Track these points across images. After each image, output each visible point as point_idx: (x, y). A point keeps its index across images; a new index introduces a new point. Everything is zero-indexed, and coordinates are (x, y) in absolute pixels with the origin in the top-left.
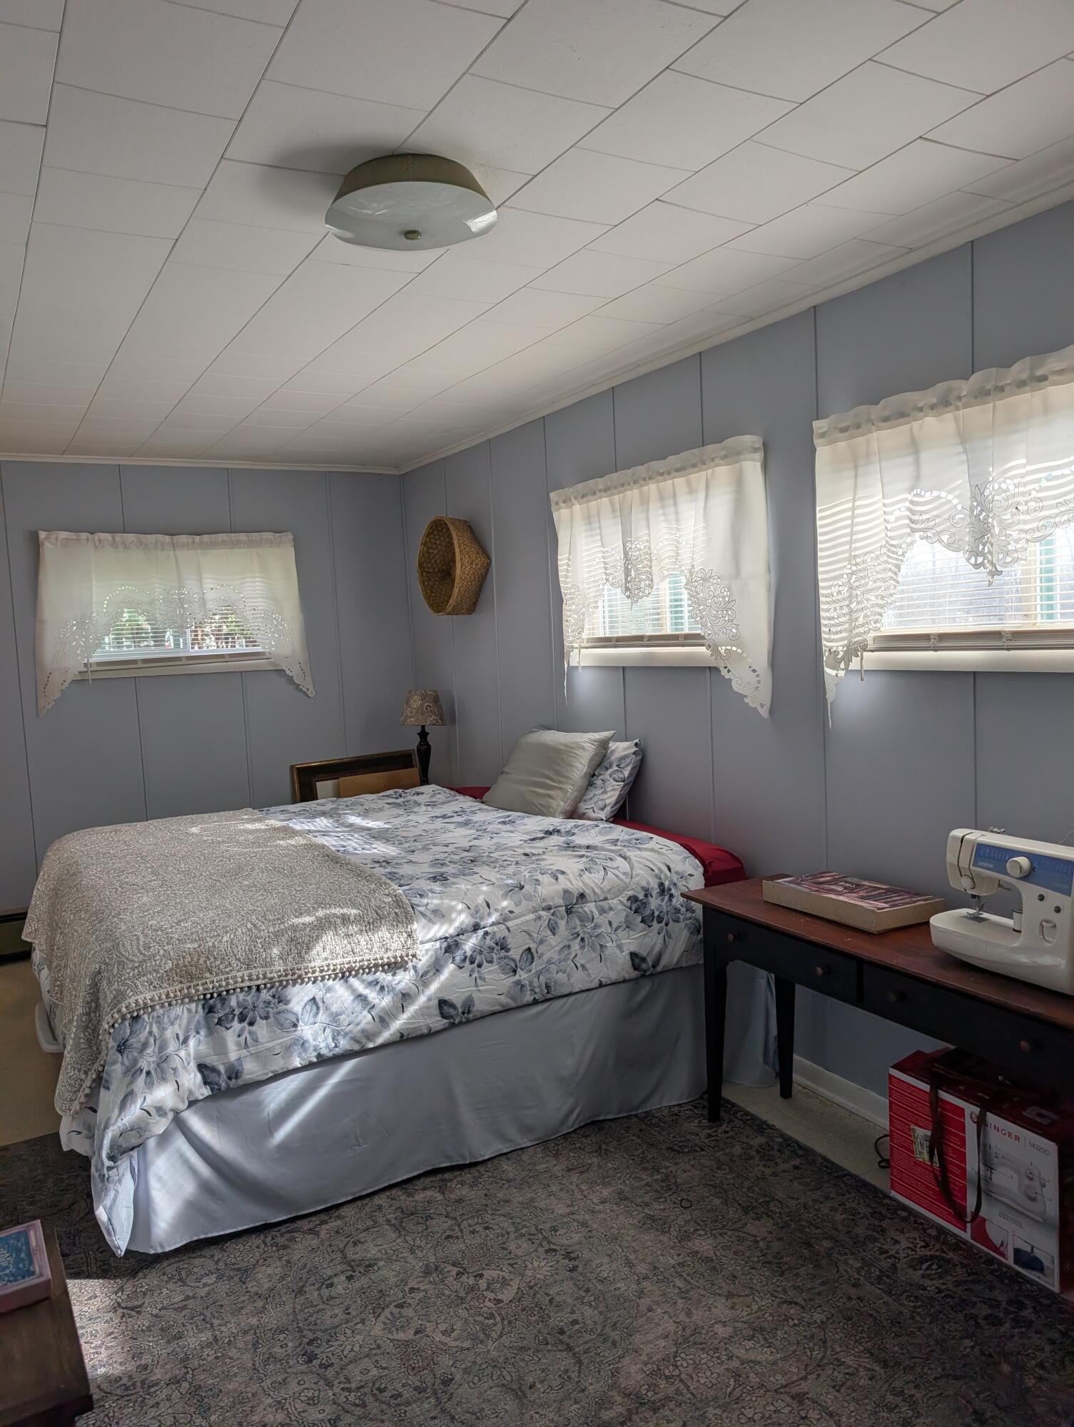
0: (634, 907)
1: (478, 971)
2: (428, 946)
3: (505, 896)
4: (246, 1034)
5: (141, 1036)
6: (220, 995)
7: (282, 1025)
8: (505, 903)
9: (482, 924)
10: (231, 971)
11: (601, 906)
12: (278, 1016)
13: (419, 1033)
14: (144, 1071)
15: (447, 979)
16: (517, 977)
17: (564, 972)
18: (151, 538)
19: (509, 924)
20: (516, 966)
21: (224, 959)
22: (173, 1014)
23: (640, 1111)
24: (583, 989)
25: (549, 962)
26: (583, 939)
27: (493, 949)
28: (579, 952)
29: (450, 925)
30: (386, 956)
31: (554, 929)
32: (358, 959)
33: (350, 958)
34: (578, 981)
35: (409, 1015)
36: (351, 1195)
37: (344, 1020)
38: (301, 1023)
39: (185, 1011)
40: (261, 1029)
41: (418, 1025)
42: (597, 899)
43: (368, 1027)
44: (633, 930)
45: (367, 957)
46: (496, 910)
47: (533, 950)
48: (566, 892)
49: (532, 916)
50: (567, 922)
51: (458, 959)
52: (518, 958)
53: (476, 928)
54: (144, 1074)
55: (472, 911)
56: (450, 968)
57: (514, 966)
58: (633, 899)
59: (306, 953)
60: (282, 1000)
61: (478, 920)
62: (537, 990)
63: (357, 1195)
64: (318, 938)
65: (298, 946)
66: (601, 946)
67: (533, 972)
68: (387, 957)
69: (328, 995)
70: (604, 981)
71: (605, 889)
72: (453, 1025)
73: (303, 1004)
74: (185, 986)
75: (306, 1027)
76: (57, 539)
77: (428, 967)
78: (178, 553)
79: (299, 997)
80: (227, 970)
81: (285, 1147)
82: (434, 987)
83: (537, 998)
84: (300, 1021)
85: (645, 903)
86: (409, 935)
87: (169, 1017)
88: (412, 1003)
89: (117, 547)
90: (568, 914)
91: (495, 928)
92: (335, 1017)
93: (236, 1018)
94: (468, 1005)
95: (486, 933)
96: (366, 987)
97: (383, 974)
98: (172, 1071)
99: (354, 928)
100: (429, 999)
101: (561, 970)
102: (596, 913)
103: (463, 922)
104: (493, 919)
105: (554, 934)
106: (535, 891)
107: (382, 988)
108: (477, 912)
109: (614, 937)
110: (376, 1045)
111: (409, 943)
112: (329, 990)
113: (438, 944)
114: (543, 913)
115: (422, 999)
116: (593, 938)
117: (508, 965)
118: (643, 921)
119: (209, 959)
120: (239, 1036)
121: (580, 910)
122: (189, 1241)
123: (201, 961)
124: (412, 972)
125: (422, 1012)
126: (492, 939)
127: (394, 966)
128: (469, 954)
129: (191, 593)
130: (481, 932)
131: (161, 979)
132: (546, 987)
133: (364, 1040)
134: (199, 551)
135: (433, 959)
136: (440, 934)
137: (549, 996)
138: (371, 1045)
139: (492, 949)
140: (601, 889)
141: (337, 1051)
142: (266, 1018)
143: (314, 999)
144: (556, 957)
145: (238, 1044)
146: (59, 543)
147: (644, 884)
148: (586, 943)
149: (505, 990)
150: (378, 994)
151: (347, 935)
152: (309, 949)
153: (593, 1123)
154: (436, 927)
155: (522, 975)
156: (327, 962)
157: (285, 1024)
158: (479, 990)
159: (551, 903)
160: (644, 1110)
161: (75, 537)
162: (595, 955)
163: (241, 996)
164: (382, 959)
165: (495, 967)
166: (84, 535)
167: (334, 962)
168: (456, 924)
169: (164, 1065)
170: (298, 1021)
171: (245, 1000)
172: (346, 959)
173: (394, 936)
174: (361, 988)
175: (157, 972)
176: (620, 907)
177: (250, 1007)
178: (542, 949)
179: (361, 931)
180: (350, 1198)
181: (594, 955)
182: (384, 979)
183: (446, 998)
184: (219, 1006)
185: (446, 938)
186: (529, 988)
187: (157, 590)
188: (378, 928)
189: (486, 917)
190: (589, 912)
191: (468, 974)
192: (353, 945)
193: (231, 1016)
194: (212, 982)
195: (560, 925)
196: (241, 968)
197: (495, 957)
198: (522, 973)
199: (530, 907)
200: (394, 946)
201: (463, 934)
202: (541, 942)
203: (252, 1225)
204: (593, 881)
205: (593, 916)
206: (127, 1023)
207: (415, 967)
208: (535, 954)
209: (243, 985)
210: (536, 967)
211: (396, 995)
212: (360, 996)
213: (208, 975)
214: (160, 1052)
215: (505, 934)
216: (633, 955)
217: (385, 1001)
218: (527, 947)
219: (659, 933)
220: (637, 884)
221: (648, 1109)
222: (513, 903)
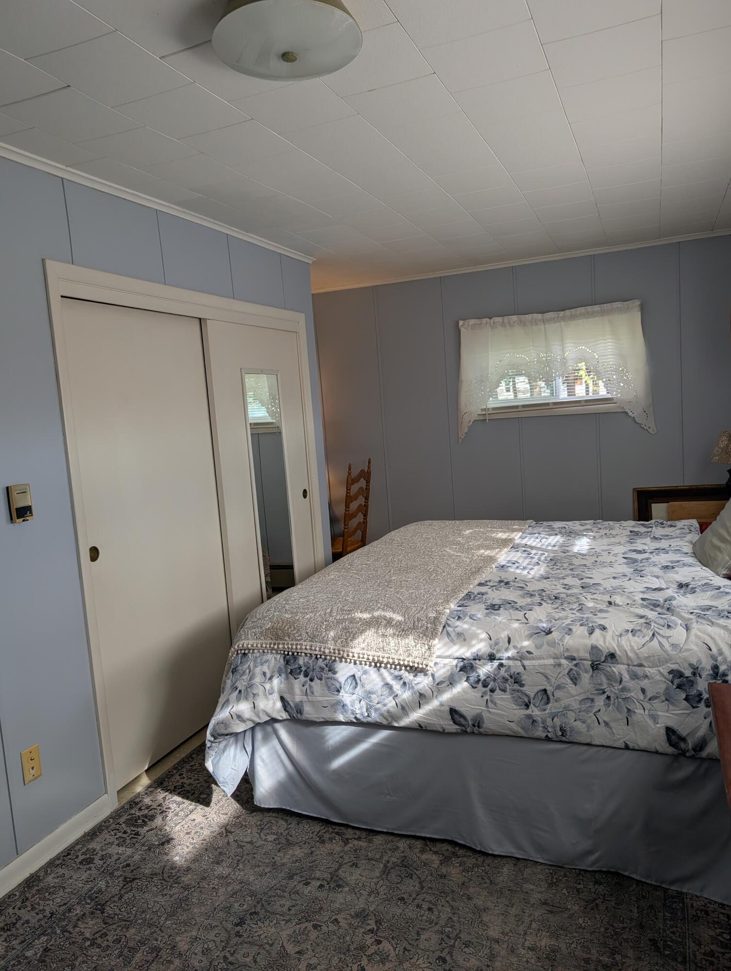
0: (677, 681)
1: (490, 695)
2: (446, 661)
3: (530, 636)
4: (307, 686)
5: (244, 666)
6: (293, 654)
7: (329, 688)
8: (526, 643)
9: (498, 656)
10: (300, 640)
11: (633, 671)
12: (327, 680)
13: (434, 729)
14: (238, 690)
15: (458, 693)
16: (529, 712)
17: (584, 722)
18: (528, 317)
19: (526, 663)
20: (530, 702)
21: (299, 630)
22: (265, 658)
23: (673, 888)
24: (605, 744)
25: (567, 708)
26: (608, 698)
27: (507, 680)
28: (603, 709)
29: (468, 650)
30: (407, 659)
31: (576, 679)
32: (386, 655)
33: (380, 654)
34: (599, 735)
35: (425, 712)
36: (386, 829)
37: (375, 699)
38: (342, 691)
39: (273, 658)
40: (317, 685)
41: (432, 722)
42: (630, 663)
43: (392, 710)
44: (673, 704)
45: (393, 656)
46: (515, 647)
47: (549, 693)
48: (594, 648)
49: (551, 661)
50: (592, 676)
51: (472, 679)
52: (532, 695)
53: (492, 657)
54: (238, 691)
55: (492, 642)
56: (462, 686)
57: (527, 701)
58: (677, 674)
59: (351, 641)
60: (332, 670)
61: (494, 652)
62: (550, 729)
63: (391, 831)
64: (363, 631)
65: (348, 634)
66: (629, 710)
67: (547, 712)
68: (409, 660)
69: (364, 676)
70: (631, 745)
71: (640, 655)
72: (465, 732)
73: (346, 677)
74: (273, 642)
75: (346, 695)
76: (468, 325)
77: (444, 678)
78: (547, 326)
79: (344, 671)
80: (299, 638)
81: (337, 772)
82: (446, 696)
83: (549, 735)
84: (342, 689)
85: (692, 682)
86: (429, 648)
87: (261, 659)
88: (427, 703)
89: (505, 326)
90: (593, 670)
91: (511, 663)
92: (368, 694)
93: (302, 673)
94: (478, 722)
95: (501, 665)
96: (393, 679)
97: (407, 673)
98: (252, 695)
99: (390, 631)
100: (442, 705)
101: (580, 720)
102: (626, 677)
103: (479, 650)
104: (510, 654)
105: (575, 684)
106: (562, 639)
107: (404, 683)
108: (497, 644)
109: (647, 705)
110: (400, 726)
111: (427, 654)
112: (365, 672)
113: (455, 662)
114: (564, 662)
115: (435, 703)
116: (620, 700)
117: (520, 698)
118: (686, 699)
119: (291, 628)
120: (303, 686)
121: (609, 669)
122: (280, 807)
123: (286, 628)
124: (431, 678)
125: (435, 712)
126: (506, 671)
127: (415, 670)
128: (482, 677)
129: (556, 356)
130: (496, 663)
131: (262, 633)
132: (561, 729)
133: (390, 719)
134: (562, 323)
135: (449, 673)
136: (457, 654)
137: (563, 737)
138: (396, 725)
139: (505, 680)
140: (637, 654)
141: (369, 719)
142: (321, 679)
143: (354, 676)
144: (576, 706)
145: (302, 691)
146: (470, 328)
147: (694, 661)
148: (612, 702)
149: (516, 719)
150: (401, 687)
151: (383, 635)
152: (354, 638)
153: (617, 874)
154: (456, 648)
155: (534, 711)
156: (363, 652)
157: (331, 688)
158: (489, 712)
159: (575, 655)
160: (679, 890)
161: (479, 323)
162: (622, 716)
163: (306, 659)
164: (404, 660)
165: (507, 696)
166: (484, 320)
167: (369, 653)
168: (474, 650)
169: (249, 690)
170: (341, 688)
171: (308, 662)
172: (377, 653)
173: (418, 646)
174: (389, 679)
175: (261, 627)
176: (659, 678)
177: (311, 668)
178: (558, 694)
179: (394, 634)
180: (385, 830)
181: (619, 716)
182: (406, 677)
183: (457, 709)
184: (292, 661)
185: (464, 659)
186: (541, 725)
187: (533, 354)
188: (407, 635)
189: (503, 651)
190: (617, 673)
191: (480, 695)
192: (385, 644)
193: (299, 671)
194: (288, 644)
195: (583, 678)
196: (307, 639)
197: (508, 687)
198: (535, 709)
199: (551, 653)
200: (415, 653)
201: (479, 660)
202: (559, 687)
203: (319, 816)
204: (630, 645)
205: (621, 678)
206: (240, 656)
207: (433, 675)
208: (551, 697)
209: (306, 652)
210: (551, 707)
211: (415, 693)
212: (387, 684)
213: (287, 638)
214: (250, 681)
215: (519, 671)
216: (669, 731)
217: (406, 695)
218: (543, 688)
219: (705, 718)
220: (685, 659)
221: (684, 890)
222: (533, 646)
